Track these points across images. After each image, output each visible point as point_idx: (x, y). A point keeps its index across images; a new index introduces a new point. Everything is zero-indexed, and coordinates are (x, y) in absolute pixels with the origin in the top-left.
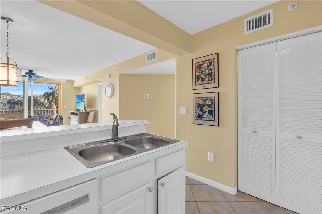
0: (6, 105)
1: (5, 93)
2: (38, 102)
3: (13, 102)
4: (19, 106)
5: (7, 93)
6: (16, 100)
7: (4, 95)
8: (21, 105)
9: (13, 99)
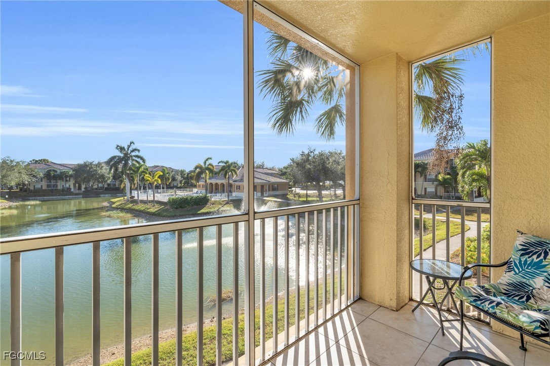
0: (42, 181)
1: (41, 161)
2: (95, 174)
3: (54, 175)
4: (63, 181)
5: (44, 160)
6: (58, 171)
7: (39, 163)
8: (67, 181)
9: (53, 170)
